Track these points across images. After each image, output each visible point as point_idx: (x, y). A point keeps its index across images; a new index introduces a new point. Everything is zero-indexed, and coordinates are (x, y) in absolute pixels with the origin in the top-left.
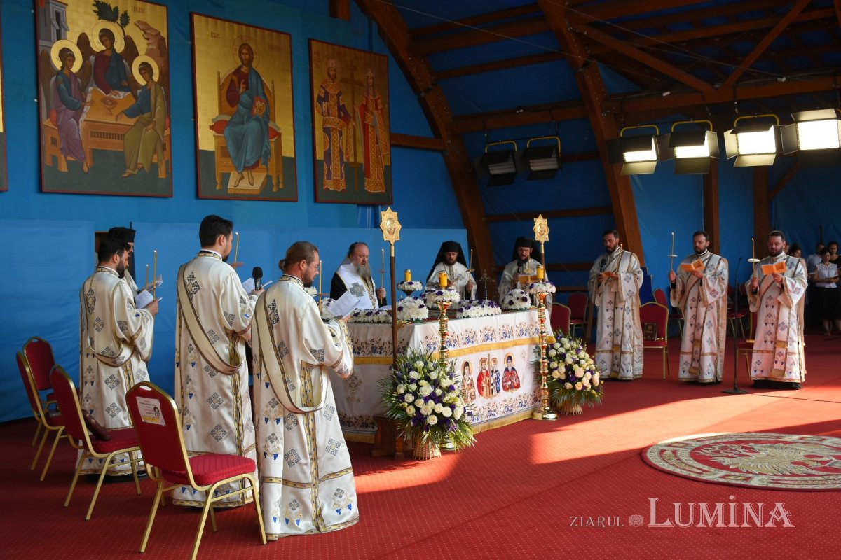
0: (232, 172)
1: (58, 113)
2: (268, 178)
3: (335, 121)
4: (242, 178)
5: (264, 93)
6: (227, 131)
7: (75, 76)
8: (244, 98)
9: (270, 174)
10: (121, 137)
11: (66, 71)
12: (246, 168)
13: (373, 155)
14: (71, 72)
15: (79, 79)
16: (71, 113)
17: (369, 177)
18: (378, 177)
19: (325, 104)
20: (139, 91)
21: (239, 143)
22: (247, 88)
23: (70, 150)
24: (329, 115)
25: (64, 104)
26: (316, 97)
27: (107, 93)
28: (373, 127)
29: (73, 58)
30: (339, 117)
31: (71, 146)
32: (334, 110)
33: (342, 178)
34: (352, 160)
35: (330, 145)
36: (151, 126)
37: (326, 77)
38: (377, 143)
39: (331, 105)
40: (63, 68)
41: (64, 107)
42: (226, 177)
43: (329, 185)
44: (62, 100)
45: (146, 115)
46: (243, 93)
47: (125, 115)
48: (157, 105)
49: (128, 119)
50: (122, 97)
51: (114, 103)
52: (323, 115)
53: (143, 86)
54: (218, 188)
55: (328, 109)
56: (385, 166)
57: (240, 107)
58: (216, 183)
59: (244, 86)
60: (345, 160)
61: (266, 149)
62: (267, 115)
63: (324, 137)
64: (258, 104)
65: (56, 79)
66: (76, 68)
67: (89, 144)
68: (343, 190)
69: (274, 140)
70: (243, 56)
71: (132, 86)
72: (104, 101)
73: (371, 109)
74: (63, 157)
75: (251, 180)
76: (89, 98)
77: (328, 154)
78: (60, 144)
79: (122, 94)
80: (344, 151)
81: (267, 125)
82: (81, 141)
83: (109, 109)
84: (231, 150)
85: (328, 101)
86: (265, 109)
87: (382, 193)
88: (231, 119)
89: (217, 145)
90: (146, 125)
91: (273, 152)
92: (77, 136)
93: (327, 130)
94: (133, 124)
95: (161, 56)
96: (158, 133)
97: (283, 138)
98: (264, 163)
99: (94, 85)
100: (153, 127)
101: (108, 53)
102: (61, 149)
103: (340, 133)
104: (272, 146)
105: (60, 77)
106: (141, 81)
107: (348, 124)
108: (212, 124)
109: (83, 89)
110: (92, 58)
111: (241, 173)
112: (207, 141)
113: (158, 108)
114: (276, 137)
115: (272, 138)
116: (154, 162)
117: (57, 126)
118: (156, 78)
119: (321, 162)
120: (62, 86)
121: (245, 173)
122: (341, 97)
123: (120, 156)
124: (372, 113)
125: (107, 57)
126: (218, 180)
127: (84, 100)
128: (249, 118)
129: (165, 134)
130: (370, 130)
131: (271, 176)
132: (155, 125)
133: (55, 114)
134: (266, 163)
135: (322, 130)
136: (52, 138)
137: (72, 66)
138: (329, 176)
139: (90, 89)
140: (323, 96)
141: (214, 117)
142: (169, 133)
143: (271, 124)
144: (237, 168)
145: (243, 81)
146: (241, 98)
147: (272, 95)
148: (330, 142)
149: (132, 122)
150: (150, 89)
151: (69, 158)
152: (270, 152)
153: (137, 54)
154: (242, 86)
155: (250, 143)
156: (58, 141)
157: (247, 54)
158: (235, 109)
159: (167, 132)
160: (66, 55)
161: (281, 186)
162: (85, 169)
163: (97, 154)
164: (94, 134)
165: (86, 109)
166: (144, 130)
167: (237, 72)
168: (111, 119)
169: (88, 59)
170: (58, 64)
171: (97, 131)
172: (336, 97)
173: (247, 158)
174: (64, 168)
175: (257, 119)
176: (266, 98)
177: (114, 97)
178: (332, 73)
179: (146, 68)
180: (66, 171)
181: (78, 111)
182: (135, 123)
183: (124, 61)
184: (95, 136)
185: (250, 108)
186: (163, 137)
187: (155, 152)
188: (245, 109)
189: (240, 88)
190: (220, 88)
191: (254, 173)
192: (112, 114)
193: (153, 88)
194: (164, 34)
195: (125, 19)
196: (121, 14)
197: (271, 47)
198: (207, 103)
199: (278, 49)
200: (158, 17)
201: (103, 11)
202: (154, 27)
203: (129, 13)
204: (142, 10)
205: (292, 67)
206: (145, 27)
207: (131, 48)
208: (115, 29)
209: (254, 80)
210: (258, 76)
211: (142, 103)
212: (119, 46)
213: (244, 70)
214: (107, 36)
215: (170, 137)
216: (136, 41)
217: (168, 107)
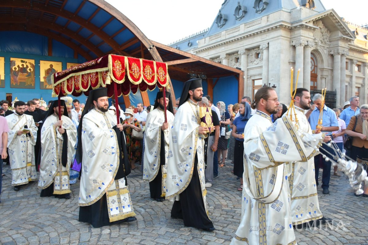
1: (14, 77)
4: (50, 86)
5: (55, 72)
6: (46, 78)
10: (25, 80)
11: (15, 71)
15: (17, 72)
16: (16, 76)
20: (29, 73)
22: (51, 71)
25: (14, 75)
27: (22, 73)
29: (16, 69)
42: (46, 86)
45: (30, 76)
51: (24, 75)
65: (13, 72)
71: (27, 72)
78: (14, 81)
79: (25, 74)
82: (17, 81)
84: (47, 82)
99: (20, 72)
101: (23, 68)
106: (29, 71)
108: (43, 77)
112: (42, 80)
113: (32, 75)
116: (31, 83)
123: (25, 83)
126: (44, 86)
127: (18, 75)
132: (32, 78)
144: (49, 84)
146: (50, 73)
149: (27, 77)
151: (15, 83)
158: (48, 75)
159: (34, 79)
162: (18, 84)
167: (49, 69)
179: (30, 70)
183: (26, 69)
187: (31, 82)
189: (49, 71)
190: (45, 71)
193: (31, 72)
194: (34, 64)
195: (26, 62)
196: (25, 61)
197: (57, 64)
198: (43, 74)
199: (59, 65)
200: (33, 62)
201: (22, 61)
202: (32, 63)
203: (27, 61)
204: (29, 61)
205: (62, 67)
206: (30, 63)
207: (27, 67)
208: (24, 64)
209: (53, 70)
210: (54, 69)
211: (29, 75)
212: (25, 66)
213: (51, 68)
214: (23, 65)
215: (35, 80)
216: (28, 65)
217: (35, 75)
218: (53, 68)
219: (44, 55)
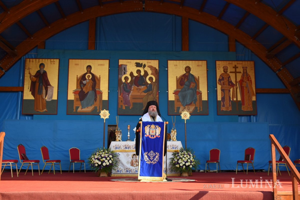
0: (181, 107)
1: (123, 94)
2: (196, 108)
3: (226, 86)
4: (185, 108)
5: (195, 81)
6: (179, 94)
7: (129, 83)
8: (187, 83)
9: (197, 106)
10: (142, 98)
11: (126, 83)
12: (186, 105)
13: (246, 97)
14: (127, 82)
15: (130, 84)
16: (127, 93)
17: (244, 105)
18: (249, 105)
19: (222, 82)
20: (148, 85)
21: (184, 97)
22: (188, 80)
23: (126, 103)
24: (224, 85)
25: (125, 91)
26: (218, 79)
27: (138, 87)
28: (246, 87)
29: (128, 79)
30: (229, 85)
31: (126, 102)
32: (227, 83)
33: (230, 106)
34: (235, 99)
35: (224, 95)
36: (152, 95)
37: (223, 72)
38: (248, 92)
39: (225, 82)
40: (125, 82)
41: (125, 92)
42: (178, 108)
43: (224, 109)
44: (125, 90)
45: (150, 92)
46: (186, 81)
47: (143, 93)
48: (154, 88)
49: (144, 93)
50: (143, 88)
51: (140, 89)
52: (221, 85)
53: (149, 84)
54: (175, 112)
55: (224, 83)
56: (253, 101)
57: (185, 86)
58: (175, 110)
59: (187, 79)
60: (231, 100)
61: (195, 98)
62: (196, 88)
63: (222, 93)
64: (192, 84)
65: (123, 85)
66: (129, 81)
67: (132, 101)
68: (230, 111)
69: (198, 95)
70: (187, 70)
71: (146, 84)
72: (137, 89)
73: (245, 81)
74: (124, 105)
75: (188, 109)
76: (132, 89)
77: (223, 98)
78: (123, 102)
79: (143, 87)
80: (231, 97)
81: (196, 91)
82: (129, 101)
83: (138, 91)
84: (181, 100)
85: (223, 80)
86: (195, 86)
87: (251, 111)
88: (181, 90)
89: (175, 98)
90: (150, 95)
91: (198, 99)
92: (128, 99)
93: (222, 90)
94: (146, 95)
95: (156, 74)
96: (154, 97)
97: (202, 94)
98: (194, 103)
99: (134, 85)
100: (153, 95)
101: (138, 76)
102: (124, 103)
103: (229, 91)
104: (198, 97)
105: (124, 84)
106: (149, 82)
107: (233, 87)
108: (174, 92)
109: (130, 87)
110: (134, 78)
111: (185, 107)
112: (172, 97)
113: (154, 90)
114: (200, 94)
115: (198, 94)
117: (123, 97)
118: (154, 81)
119: (220, 101)
120: (125, 86)
121: (186, 107)
122: (230, 78)
124: (246, 82)
125: (138, 77)
126: (175, 109)
127: (131, 89)
128: (188, 89)
129: (157, 97)
130: (245, 88)
131: (197, 107)
132: (153, 94)
133: (122, 94)
134: (195, 103)
135: (221, 90)
136: (121, 100)
137: (128, 81)
138: (224, 106)
139: (133, 86)
140: (221, 79)
141: (174, 90)
142: (158, 96)
143: (197, 90)
144: (183, 105)
145: (186, 78)
146: (185, 83)
147: (198, 81)
148: (224, 94)
149: (146, 94)
150: (152, 84)
151: (126, 105)
152: (197, 99)
153: (148, 75)
154: (186, 79)
155: (188, 97)
156: (123, 101)
157: (188, 69)
158: (183, 87)
159: (157, 96)
160: (126, 78)
161: (201, 110)
162: (130, 108)
163: (134, 104)
164: (133, 98)
165: (131, 92)
166: (150, 96)
167: (184, 75)
168: (139, 94)
169: (133, 78)
170: (124, 81)
171: (134, 98)
172: (227, 78)
173: (187, 102)
174: (124, 108)
175: (191, 89)
176: (196, 82)
177: (140, 88)
178: (225, 70)
179: (151, 79)
180: (125, 109)
181: (129, 92)
182: (147, 95)
183: (144, 77)
184: (134, 99)
185: (189, 86)
186: (156, 97)
188: (187, 87)
189: (185, 80)
190: (177, 81)
191: (190, 107)
192: (139, 92)
193: (153, 84)
194: (157, 68)
195: (145, 66)
196: (143, 64)
197: (198, 66)
198: (172, 86)
199: (201, 66)
200: (155, 64)
201: (138, 65)
202: (154, 66)
203: (146, 64)
204: (150, 63)
205: (207, 71)
206: (151, 67)
207: (146, 74)
208: (141, 69)
209: (191, 77)
210: (192, 75)
211: (149, 89)
212: (142, 73)
213: (187, 74)
214: (139, 71)
215: (159, 97)
216: (148, 71)
217: (158, 89)
218: (191, 72)
219: (174, 50)
